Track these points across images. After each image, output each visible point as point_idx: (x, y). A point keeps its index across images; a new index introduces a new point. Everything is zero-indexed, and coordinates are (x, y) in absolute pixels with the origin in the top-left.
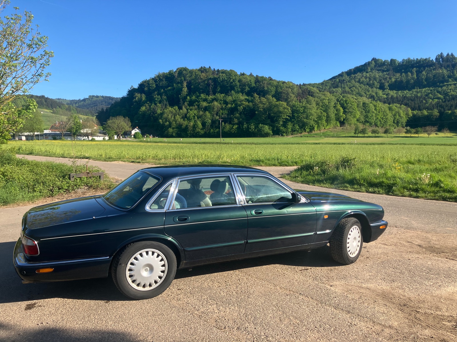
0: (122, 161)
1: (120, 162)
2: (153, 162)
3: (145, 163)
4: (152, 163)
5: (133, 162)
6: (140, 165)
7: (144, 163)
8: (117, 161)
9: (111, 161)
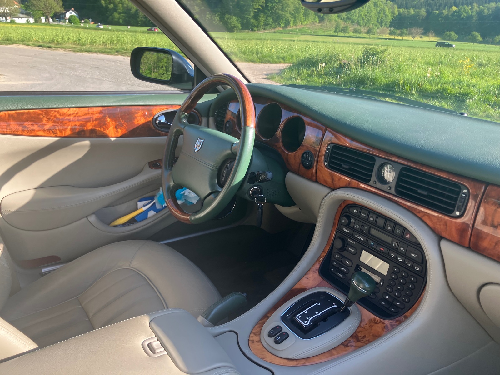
0: (24, 44)
1: (21, 46)
2: (72, 48)
3: (59, 49)
4: (70, 50)
5: (40, 46)
6: (49, 51)
7: (57, 48)
8: (17, 44)
9: (7, 44)
